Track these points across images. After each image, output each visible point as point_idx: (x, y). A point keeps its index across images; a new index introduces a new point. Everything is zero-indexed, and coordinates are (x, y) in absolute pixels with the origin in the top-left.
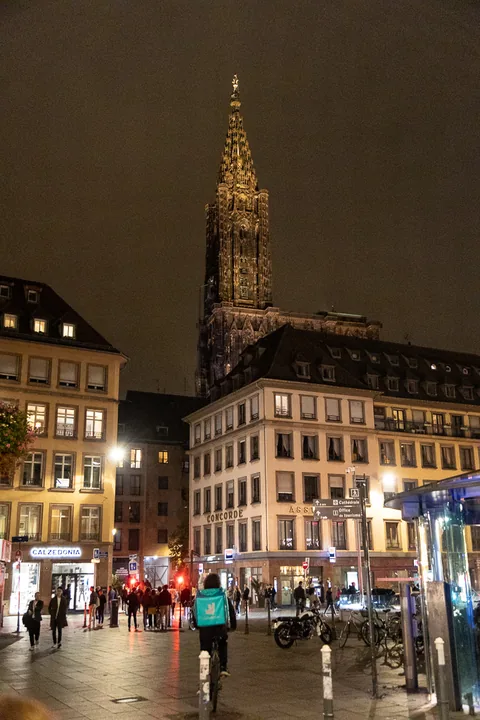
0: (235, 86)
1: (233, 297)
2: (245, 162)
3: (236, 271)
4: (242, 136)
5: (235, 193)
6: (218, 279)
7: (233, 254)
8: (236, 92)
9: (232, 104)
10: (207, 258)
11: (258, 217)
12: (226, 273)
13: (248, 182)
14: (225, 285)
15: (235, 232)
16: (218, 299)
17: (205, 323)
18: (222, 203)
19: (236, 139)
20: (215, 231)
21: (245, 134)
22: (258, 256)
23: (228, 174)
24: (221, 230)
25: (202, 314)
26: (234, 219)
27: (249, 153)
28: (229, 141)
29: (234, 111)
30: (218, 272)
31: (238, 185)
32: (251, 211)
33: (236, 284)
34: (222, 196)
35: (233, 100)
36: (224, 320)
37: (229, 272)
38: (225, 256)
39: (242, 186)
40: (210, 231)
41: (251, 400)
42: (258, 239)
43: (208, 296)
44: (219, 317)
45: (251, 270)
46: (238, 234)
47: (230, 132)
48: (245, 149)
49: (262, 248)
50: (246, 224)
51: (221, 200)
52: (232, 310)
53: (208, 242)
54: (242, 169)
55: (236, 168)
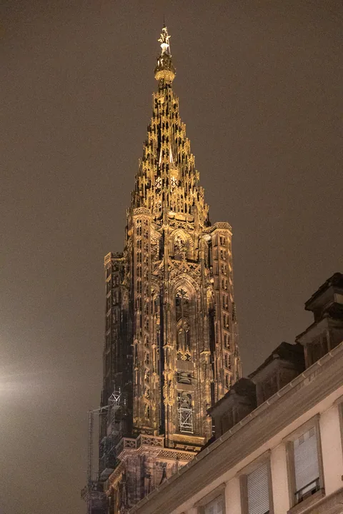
0: (164, 46)
1: (162, 431)
2: (183, 173)
3: (169, 376)
4: (176, 128)
5: (166, 227)
6: (130, 393)
7: (161, 343)
8: (166, 55)
9: (159, 76)
10: (106, 358)
11: (211, 275)
12: (147, 380)
13: (190, 209)
14: (147, 402)
15: (166, 300)
16: (130, 431)
17: (101, 488)
18: (140, 244)
19: (166, 133)
20: (125, 301)
21: (184, 126)
22: (212, 349)
23: (150, 193)
24: (137, 296)
25: (96, 468)
26: (164, 275)
27: (191, 159)
28: (153, 137)
29: (163, 86)
30: (132, 378)
31: (171, 214)
32: (197, 262)
33: (170, 402)
34: (139, 231)
35: (161, 68)
36: (145, 475)
37: (155, 378)
38: (145, 346)
39: (180, 216)
40: (113, 304)
41: (289, 446)
42: (212, 315)
43: (109, 430)
44: (133, 469)
45: (199, 375)
46: (172, 303)
47: (155, 122)
48: (184, 150)
49: (222, 333)
50: (187, 286)
51: (138, 238)
52: (162, 455)
53: (109, 325)
54: (180, 184)
55: (166, 182)
